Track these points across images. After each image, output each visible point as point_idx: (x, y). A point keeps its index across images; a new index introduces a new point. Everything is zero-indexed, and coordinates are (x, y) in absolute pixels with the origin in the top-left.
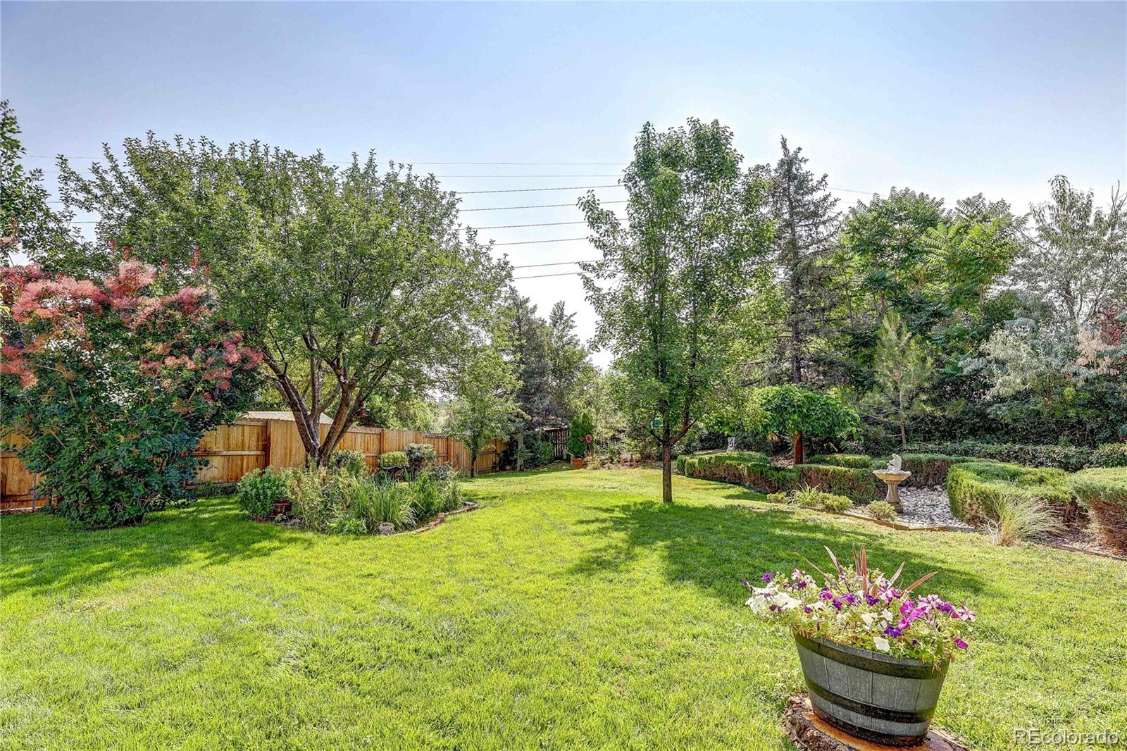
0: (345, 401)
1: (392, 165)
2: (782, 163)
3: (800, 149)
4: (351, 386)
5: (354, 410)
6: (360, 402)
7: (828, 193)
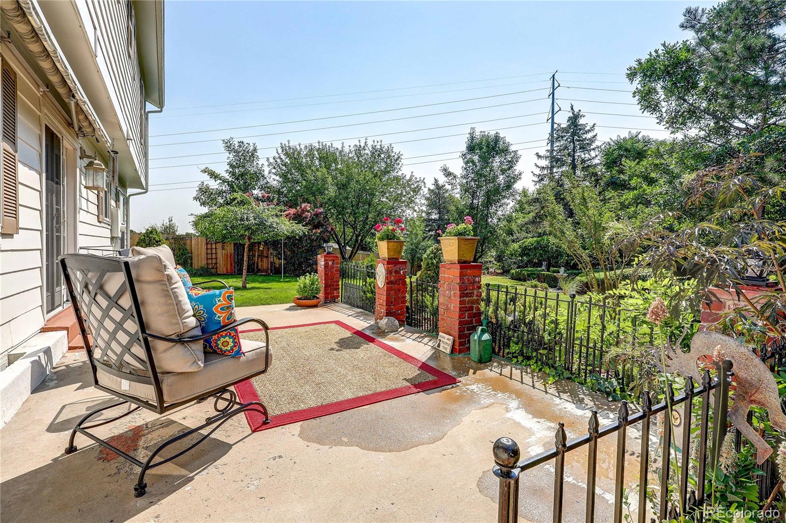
0: (357, 240)
1: (374, 142)
2: (570, 119)
3: (580, 111)
4: (359, 235)
5: (360, 244)
6: (362, 241)
7: (595, 134)
